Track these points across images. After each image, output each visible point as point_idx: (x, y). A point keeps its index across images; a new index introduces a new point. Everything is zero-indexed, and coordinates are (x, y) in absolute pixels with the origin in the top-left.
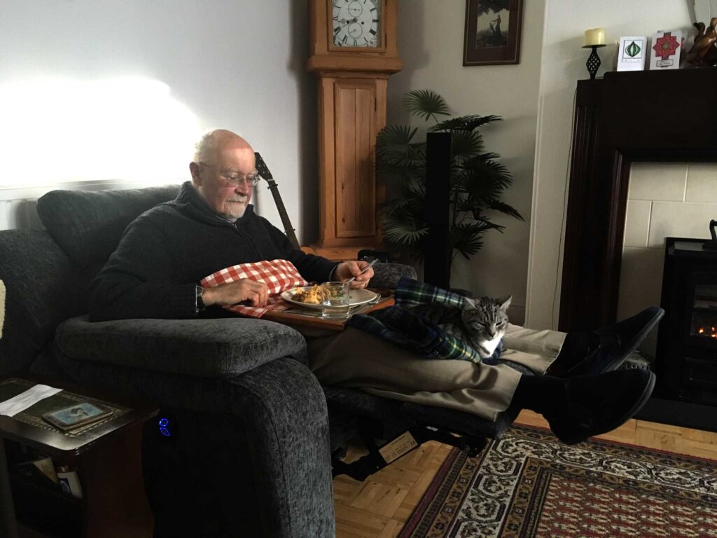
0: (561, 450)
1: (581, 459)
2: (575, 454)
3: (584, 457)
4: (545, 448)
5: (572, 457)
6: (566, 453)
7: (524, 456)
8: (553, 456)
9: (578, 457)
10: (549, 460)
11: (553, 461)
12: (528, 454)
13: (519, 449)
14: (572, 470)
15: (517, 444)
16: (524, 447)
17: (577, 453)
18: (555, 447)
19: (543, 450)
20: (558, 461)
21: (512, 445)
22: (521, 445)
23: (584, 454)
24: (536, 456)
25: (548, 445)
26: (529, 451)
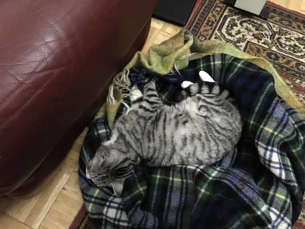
0: (279, 33)
1: (295, 45)
2: (289, 39)
3: (297, 44)
4: (266, 29)
5: (287, 43)
6: (283, 37)
7: (245, 40)
8: (270, 41)
9: (292, 43)
10: (266, 46)
11: (269, 49)
12: (249, 37)
13: (242, 30)
14: (285, 60)
15: (241, 24)
16: (247, 29)
17: (293, 38)
18: (275, 29)
19: (263, 33)
20: (274, 49)
21: (237, 26)
22: (245, 25)
23: (298, 39)
24: (255, 41)
25: (269, 25)
26: (251, 33)
